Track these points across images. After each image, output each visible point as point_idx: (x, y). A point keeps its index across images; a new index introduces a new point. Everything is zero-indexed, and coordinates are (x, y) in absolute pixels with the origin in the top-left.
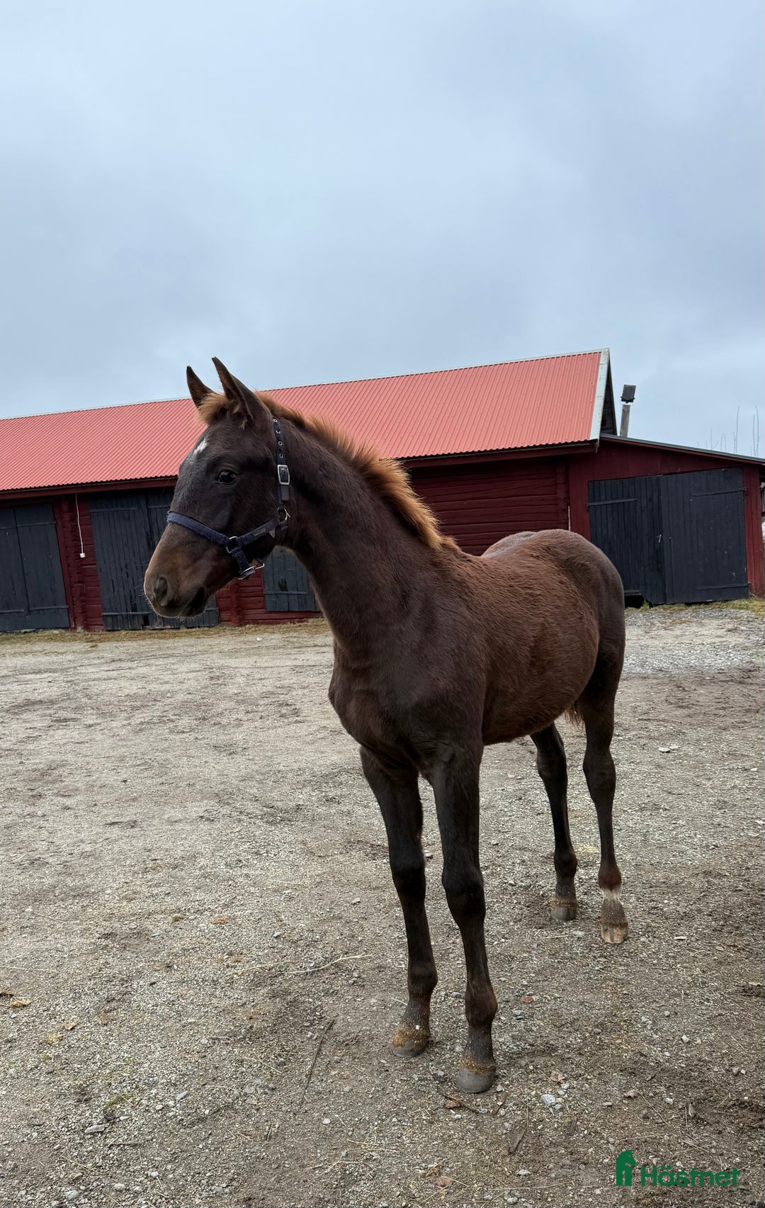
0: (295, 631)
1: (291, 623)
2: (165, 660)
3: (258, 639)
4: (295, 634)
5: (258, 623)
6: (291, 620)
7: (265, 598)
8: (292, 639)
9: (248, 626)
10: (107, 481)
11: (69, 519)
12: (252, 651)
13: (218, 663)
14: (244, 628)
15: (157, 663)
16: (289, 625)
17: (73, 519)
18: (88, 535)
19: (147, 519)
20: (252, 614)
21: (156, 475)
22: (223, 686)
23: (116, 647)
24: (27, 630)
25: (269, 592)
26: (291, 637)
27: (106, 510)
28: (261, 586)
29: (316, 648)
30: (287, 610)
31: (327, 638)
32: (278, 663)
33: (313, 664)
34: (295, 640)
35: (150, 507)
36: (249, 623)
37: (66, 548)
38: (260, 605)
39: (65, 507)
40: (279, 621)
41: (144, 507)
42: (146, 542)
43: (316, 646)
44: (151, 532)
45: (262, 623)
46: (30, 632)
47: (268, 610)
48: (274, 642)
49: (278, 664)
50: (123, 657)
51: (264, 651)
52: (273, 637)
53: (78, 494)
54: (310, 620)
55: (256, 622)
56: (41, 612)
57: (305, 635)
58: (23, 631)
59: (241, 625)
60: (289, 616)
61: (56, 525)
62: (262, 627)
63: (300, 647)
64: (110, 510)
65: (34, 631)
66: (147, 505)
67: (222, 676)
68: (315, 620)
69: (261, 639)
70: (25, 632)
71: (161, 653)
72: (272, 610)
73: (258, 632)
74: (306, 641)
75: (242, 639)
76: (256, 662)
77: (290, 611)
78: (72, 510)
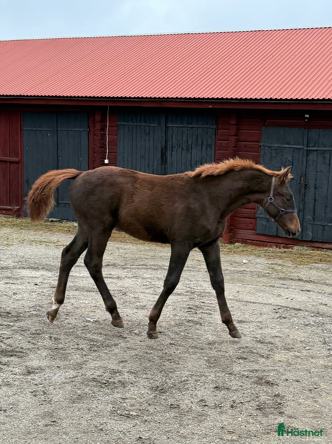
0: (281, 258)
1: (277, 247)
2: (154, 272)
3: (244, 261)
4: (280, 262)
5: (246, 243)
6: (278, 245)
7: (256, 221)
8: (276, 267)
9: (237, 244)
10: (134, 98)
11: (99, 128)
12: (236, 276)
13: (201, 286)
14: (233, 246)
15: (145, 276)
16: (274, 249)
17: (103, 129)
18: (113, 143)
19: (164, 135)
20: (243, 233)
21: (177, 96)
22: (198, 326)
23: (118, 248)
24: (54, 219)
25: (261, 216)
26: (276, 264)
27: (132, 124)
28: (255, 209)
29: (301, 283)
30: (275, 234)
31: (311, 271)
32: (261, 297)
33: (298, 307)
34: (280, 268)
35: (168, 125)
36: (238, 242)
37: (95, 153)
38: (251, 226)
39: (98, 118)
40: (265, 243)
41: (163, 125)
42: (160, 156)
43: (300, 280)
44: (166, 147)
45: (250, 244)
46: (56, 221)
47: (258, 232)
48: (259, 268)
49: (260, 300)
50: (118, 262)
51: (248, 278)
52: (258, 260)
53: (110, 106)
54: (296, 248)
55: (245, 242)
56: (67, 205)
57: (290, 264)
58: (50, 219)
59: (231, 243)
60: (277, 240)
61: (89, 132)
62: (250, 248)
63: (284, 279)
64: (135, 124)
65: (59, 221)
66: (166, 124)
67: (201, 308)
68: (300, 248)
69: (247, 261)
70: (52, 221)
71: (153, 263)
72: (261, 233)
73: (245, 253)
74: (290, 272)
75: (229, 258)
76: (238, 292)
77: (277, 236)
78: (103, 121)
